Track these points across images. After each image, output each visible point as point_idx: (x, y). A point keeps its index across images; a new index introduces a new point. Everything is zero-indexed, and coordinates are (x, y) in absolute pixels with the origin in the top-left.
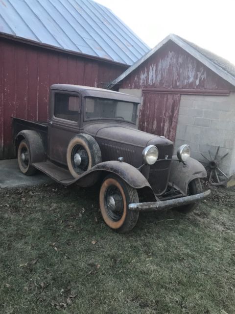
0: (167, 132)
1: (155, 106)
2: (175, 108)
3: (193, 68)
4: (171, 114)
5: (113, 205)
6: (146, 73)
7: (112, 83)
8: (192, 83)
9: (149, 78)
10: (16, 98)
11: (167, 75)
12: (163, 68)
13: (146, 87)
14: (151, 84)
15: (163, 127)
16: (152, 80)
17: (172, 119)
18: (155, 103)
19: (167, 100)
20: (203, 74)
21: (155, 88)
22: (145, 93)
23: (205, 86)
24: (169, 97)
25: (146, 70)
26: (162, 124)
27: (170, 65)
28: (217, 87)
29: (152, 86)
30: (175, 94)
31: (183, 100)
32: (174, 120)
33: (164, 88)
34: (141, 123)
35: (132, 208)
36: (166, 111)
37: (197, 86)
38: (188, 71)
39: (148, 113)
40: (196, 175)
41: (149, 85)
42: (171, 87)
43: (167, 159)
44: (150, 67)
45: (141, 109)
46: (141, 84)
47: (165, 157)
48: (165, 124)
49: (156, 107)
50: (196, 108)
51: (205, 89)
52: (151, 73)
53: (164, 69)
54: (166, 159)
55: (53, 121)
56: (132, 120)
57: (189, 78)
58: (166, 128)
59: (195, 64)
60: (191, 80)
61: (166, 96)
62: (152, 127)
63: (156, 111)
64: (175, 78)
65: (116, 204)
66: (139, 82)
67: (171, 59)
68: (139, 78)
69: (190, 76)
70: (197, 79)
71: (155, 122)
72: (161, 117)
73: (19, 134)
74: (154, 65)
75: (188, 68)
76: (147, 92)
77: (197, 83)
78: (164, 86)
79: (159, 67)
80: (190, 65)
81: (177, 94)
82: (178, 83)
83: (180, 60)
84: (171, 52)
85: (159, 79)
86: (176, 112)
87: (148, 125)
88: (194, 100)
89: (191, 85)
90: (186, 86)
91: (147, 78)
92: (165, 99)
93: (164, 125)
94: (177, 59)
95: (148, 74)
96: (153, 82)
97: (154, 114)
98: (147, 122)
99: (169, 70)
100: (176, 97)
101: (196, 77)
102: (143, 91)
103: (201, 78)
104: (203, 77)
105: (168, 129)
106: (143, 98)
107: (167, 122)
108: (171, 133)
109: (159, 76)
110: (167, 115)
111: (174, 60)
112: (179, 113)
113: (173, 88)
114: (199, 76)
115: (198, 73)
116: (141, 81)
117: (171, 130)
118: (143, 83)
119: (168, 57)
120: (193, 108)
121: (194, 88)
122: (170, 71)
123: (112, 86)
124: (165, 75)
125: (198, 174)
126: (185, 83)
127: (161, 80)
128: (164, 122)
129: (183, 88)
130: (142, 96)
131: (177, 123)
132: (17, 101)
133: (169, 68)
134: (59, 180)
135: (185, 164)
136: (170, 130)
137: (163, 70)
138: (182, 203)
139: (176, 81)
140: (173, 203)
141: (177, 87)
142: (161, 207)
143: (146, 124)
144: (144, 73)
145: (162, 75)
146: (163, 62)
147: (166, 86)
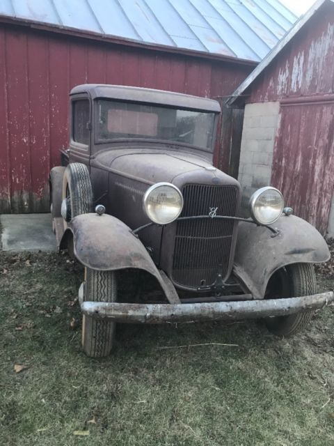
0: (319, 176)
1: (299, 130)
4: (327, 141)
6: (287, 71)
7: (233, 95)
9: (291, 80)
11: (323, 69)
12: (317, 56)
13: (288, 97)
14: (295, 91)
15: (313, 167)
16: (297, 82)
17: (329, 153)
18: (300, 124)
19: (321, 116)
21: (302, 96)
22: (284, 106)
24: (324, 111)
25: (287, 65)
26: (311, 162)
27: (330, 49)
29: (295, 93)
32: (332, 153)
33: (317, 94)
34: (277, 161)
36: (319, 136)
39: (288, 142)
40: (295, 256)
41: (292, 93)
42: (330, 91)
43: (213, 216)
44: (295, 59)
45: (278, 135)
46: (279, 92)
47: (209, 211)
48: (317, 160)
49: (302, 130)
52: (295, 71)
53: (319, 59)
54: (213, 214)
55: (70, 147)
56: (208, 147)
58: (318, 169)
61: (319, 109)
62: (294, 167)
63: (301, 137)
66: (275, 90)
67: (332, 37)
68: (276, 83)
71: (300, 158)
72: (310, 148)
74: (301, 55)
76: (288, 105)
78: (317, 91)
79: (310, 58)
84: (331, 24)
85: (308, 79)
87: (287, 163)
91: (289, 80)
92: (318, 115)
93: (314, 163)
95: (291, 73)
96: (298, 87)
97: (298, 143)
98: (287, 158)
99: (327, 59)
102: (281, 103)
105: (321, 170)
106: (280, 116)
107: (320, 157)
108: (327, 178)
109: (310, 74)
110: (321, 143)
116: (280, 88)
117: (327, 172)
118: (282, 90)
119: (326, 34)
122: (329, 62)
123: (233, 100)
124: (320, 70)
125: (300, 255)
127: (313, 81)
128: (315, 158)
130: (279, 113)
133: (327, 54)
135: (273, 231)
136: (324, 172)
137: (317, 61)
138: (223, 314)
140: (195, 312)
142: (158, 318)
143: (284, 161)
144: (285, 71)
145: (315, 70)
146: (318, 45)
147: (320, 91)
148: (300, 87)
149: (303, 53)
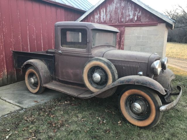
2: (122, 36)
3: (132, 9)
4: (119, 40)
5: (139, 109)
6: (98, 14)
8: (132, 19)
10: (12, 36)
11: (114, 14)
12: (111, 10)
14: (103, 22)
16: (104, 19)
20: (139, 13)
23: (141, 20)
25: (98, 12)
27: (116, 8)
28: (149, 21)
30: (121, 27)
31: (127, 30)
32: (122, 43)
35: (163, 110)
37: (136, 21)
38: (129, 11)
42: (118, 22)
44: (101, 10)
50: (136, 34)
51: (141, 22)
52: (102, 14)
55: (61, 50)
57: (129, 15)
59: (133, 6)
60: (131, 17)
64: (120, 16)
65: (141, 108)
66: (94, 21)
67: (116, 4)
68: (94, 18)
69: (130, 15)
70: (135, 16)
73: (25, 63)
75: (129, 9)
77: (136, 19)
78: (113, 22)
79: (108, 10)
80: (130, 8)
81: (123, 27)
82: (122, 20)
83: (123, 5)
85: (108, 18)
86: (122, 39)
88: (134, 30)
89: (132, 20)
90: (128, 21)
91: (100, 17)
94: (121, 3)
95: (100, 15)
99: (115, 11)
100: (122, 29)
101: (134, 15)
103: (138, 15)
104: (139, 14)
110: (117, 40)
111: (118, 5)
112: (125, 39)
113: (119, 23)
114: (136, 14)
115: (136, 12)
118: (97, 21)
119: (113, 3)
120: (134, 35)
121: (134, 22)
122: (116, 13)
126: (127, 20)
127: (110, 19)
129: (126, 23)
131: (123, 45)
132: (13, 39)
133: (115, 10)
134: (77, 95)
135: (163, 71)
137: (111, 12)
139: (121, 19)
141: (122, 22)
144: (97, 14)
145: (110, 15)
146: (111, 6)
147: (114, 22)
148: (105, 20)
149: (105, 9)
